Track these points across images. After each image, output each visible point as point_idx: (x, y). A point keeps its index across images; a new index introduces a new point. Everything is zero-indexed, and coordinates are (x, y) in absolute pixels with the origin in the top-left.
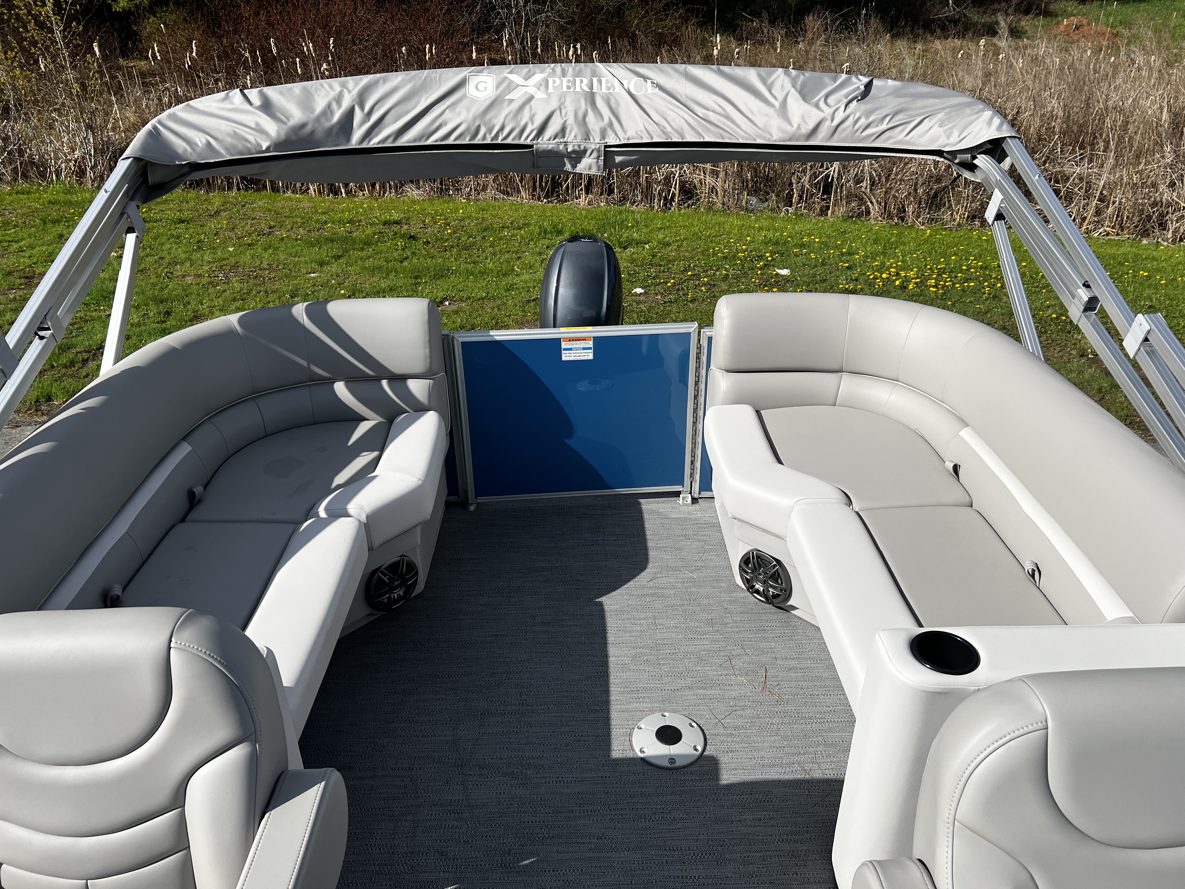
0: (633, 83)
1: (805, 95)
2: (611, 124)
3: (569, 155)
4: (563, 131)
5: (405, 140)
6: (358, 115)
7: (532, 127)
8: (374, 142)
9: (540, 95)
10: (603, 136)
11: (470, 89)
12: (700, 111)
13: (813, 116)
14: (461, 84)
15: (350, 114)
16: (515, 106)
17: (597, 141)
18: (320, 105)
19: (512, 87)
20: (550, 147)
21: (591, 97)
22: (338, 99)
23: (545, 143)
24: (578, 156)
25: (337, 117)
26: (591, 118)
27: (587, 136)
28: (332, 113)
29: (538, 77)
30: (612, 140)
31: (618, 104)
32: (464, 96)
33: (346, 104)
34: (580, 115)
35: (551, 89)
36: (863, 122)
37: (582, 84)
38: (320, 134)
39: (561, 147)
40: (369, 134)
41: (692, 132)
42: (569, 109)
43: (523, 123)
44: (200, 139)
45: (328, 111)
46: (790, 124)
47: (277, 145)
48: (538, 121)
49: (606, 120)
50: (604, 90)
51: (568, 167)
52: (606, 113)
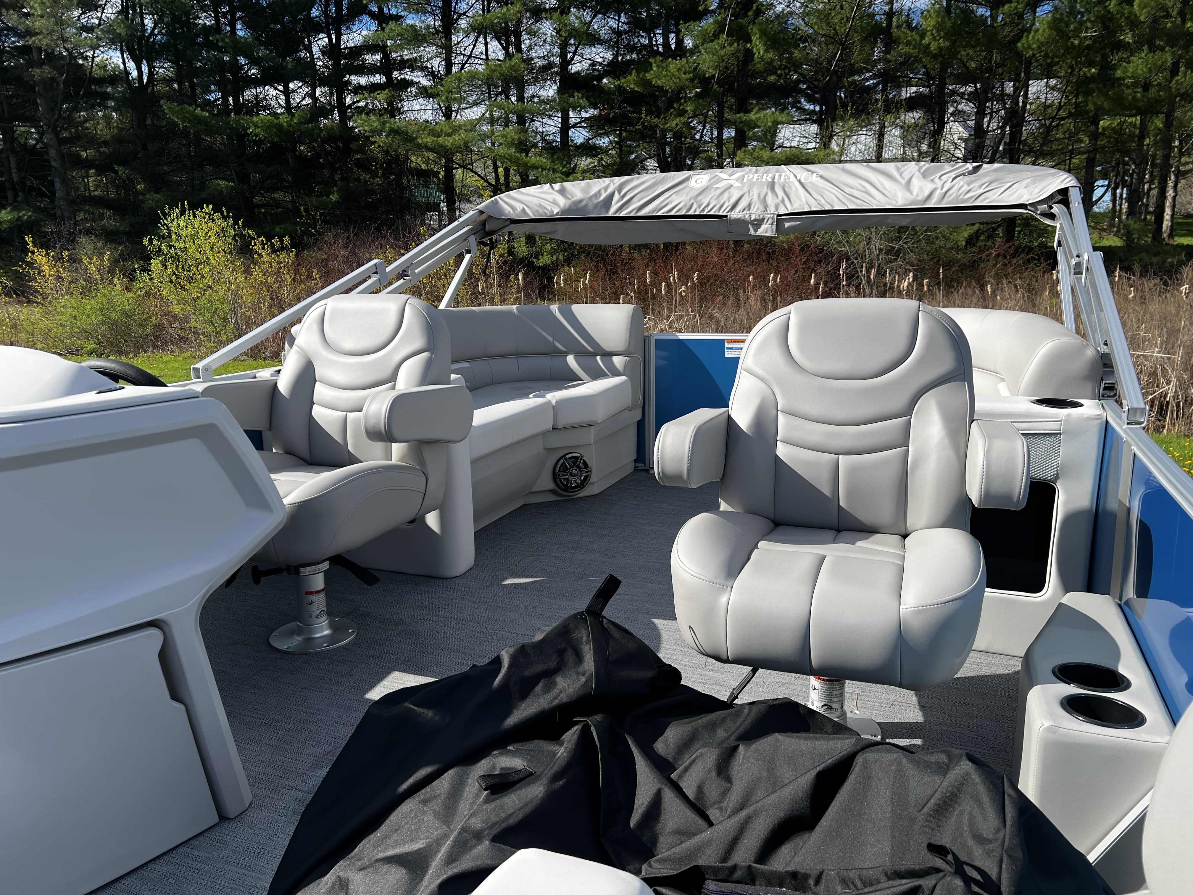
0: (803, 176)
1: (925, 175)
2: (783, 201)
3: (752, 222)
4: (750, 206)
5: (642, 213)
6: (617, 197)
7: (728, 205)
8: (623, 214)
9: (737, 184)
10: (778, 208)
11: (691, 183)
12: (847, 190)
13: (928, 187)
14: (685, 180)
15: (611, 196)
16: (718, 192)
17: (772, 212)
18: (594, 191)
19: (719, 181)
20: (739, 216)
21: (772, 185)
22: (606, 189)
23: (736, 215)
24: (758, 223)
25: (604, 197)
26: (770, 198)
27: (767, 208)
28: (600, 195)
29: (738, 175)
30: (782, 211)
31: (790, 188)
32: (687, 186)
33: (610, 191)
34: (762, 196)
35: (745, 181)
36: (966, 188)
37: (767, 178)
38: (590, 206)
39: (747, 217)
40: (620, 208)
41: (840, 203)
42: (755, 192)
43: (722, 202)
44: (519, 207)
46: (912, 194)
47: (563, 212)
48: (733, 201)
49: (780, 198)
50: (782, 180)
51: (752, 232)
52: (781, 194)
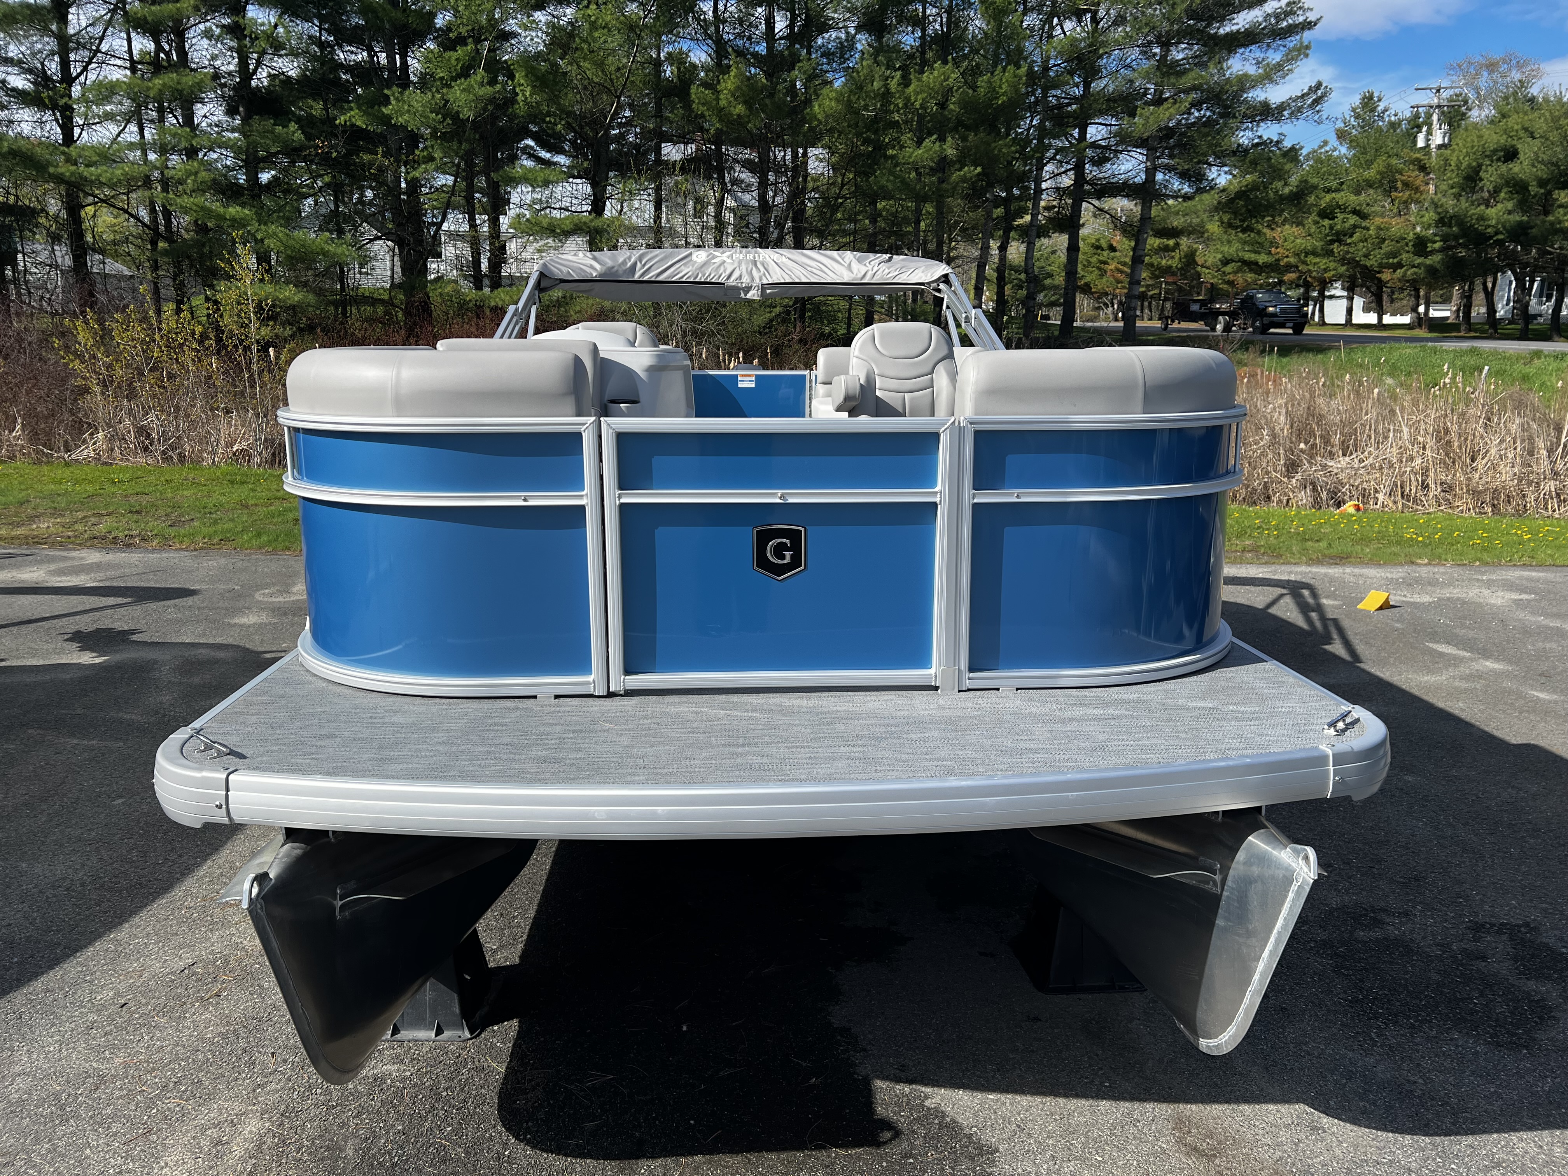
0: (776, 257)
1: (859, 261)
2: (764, 274)
3: (743, 289)
4: (740, 277)
5: (660, 278)
6: (639, 265)
7: (724, 276)
8: (645, 278)
9: (729, 261)
10: (761, 279)
11: (694, 257)
12: (809, 269)
13: (863, 270)
14: (690, 255)
15: (635, 264)
16: (716, 265)
17: (757, 282)
18: (621, 260)
19: (715, 257)
20: (733, 284)
21: (755, 263)
22: (630, 258)
23: (731, 282)
24: (748, 289)
25: (629, 264)
26: (754, 272)
27: (753, 279)
28: (626, 263)
29: (728, 254)
30: (765, 282)
31: (768, 265)
32: (691, 260)
33: (633, 260)
34: (749, 270)
35: (734, 259)
36: (887, 271)
37: (750, 257)
38: (621, 272)
39: (739, 284)
40: (643, 275)
41: (805, 277)
42: (743, 267)
43: (720, 273)
44: (565, 269)
45: (624, 262)
46: (852, 273)
47: (601, 275)
48: (728, 272)
49: (762, 272)
50: (761, 259)
51: (742, 295)
52: (762, 269)
